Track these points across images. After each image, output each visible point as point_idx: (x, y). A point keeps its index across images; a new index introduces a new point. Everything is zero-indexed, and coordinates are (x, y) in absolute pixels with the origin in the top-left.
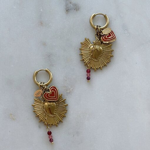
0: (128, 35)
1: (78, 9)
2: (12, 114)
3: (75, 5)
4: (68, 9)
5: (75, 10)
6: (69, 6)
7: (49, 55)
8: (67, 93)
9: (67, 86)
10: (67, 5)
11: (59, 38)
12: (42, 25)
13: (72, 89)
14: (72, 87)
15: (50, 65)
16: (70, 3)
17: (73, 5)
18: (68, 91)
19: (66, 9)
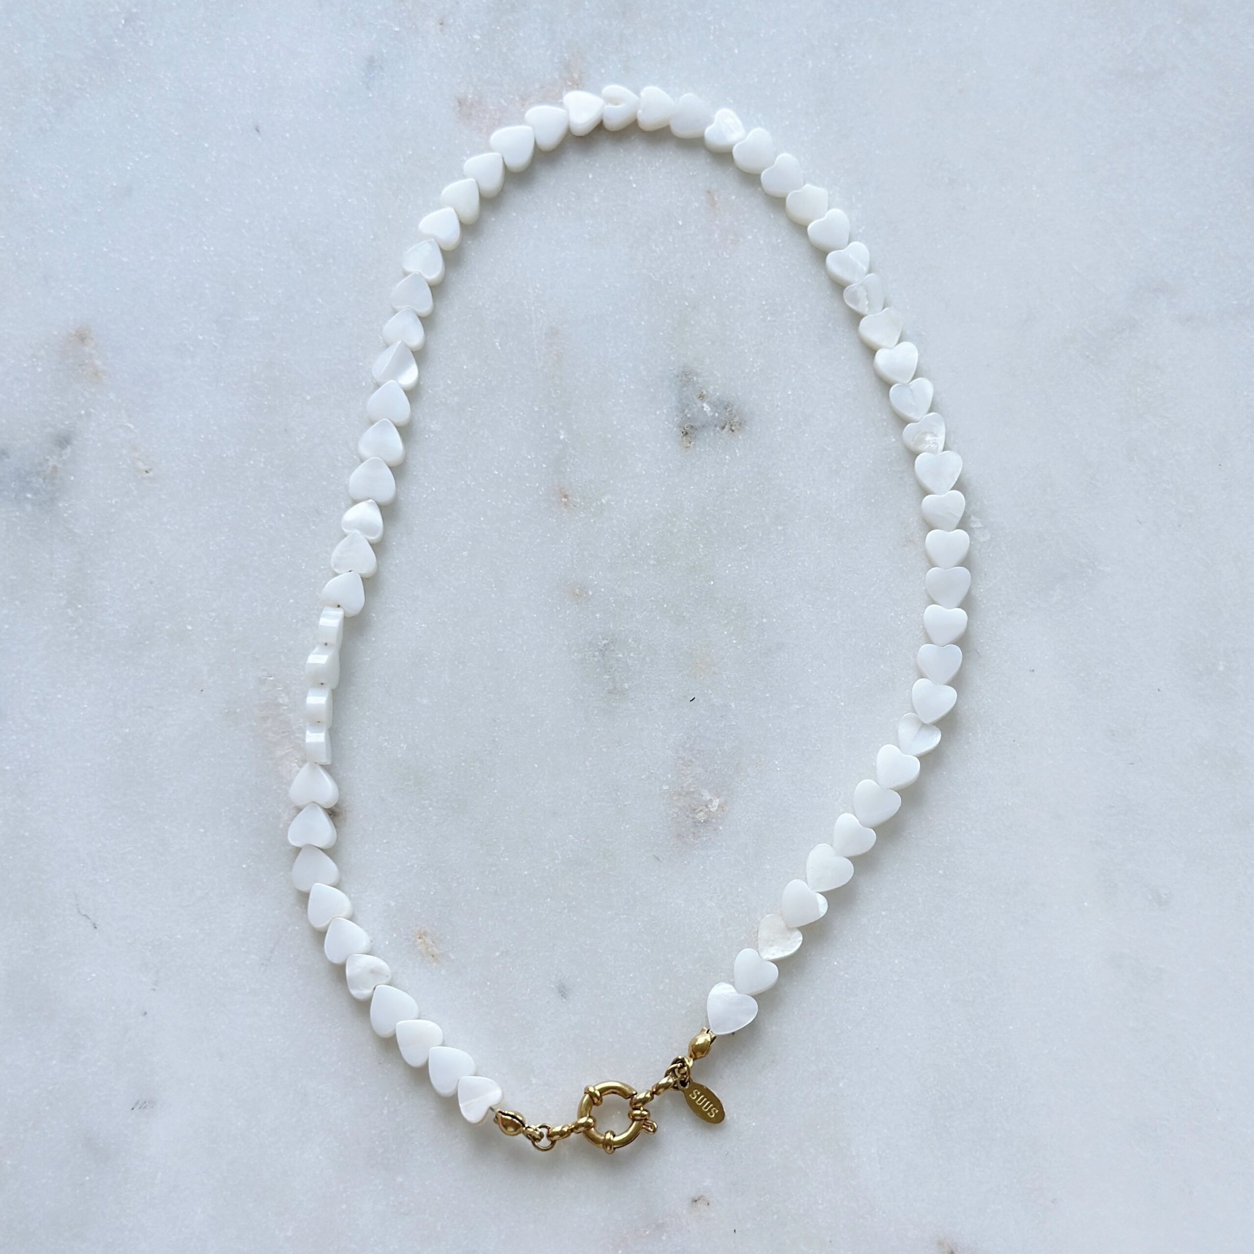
0: (988, 537)
1: (741, 424)
2: (425, 934)
3: (726, 409)
4: (692, 427)
5: (723, 428)
6: (695, 410)
7: (605, 645)
8: (696, 823)
9: (692, 790)
10: (688, 405)
11: (652, 562)
12: (566, 504)
13: (716, 802)
14: (718, 798)
15: (610, 692)
16: (702, 397)
17: (712, 405)
18: (701, 816)
19: (680, 426)
